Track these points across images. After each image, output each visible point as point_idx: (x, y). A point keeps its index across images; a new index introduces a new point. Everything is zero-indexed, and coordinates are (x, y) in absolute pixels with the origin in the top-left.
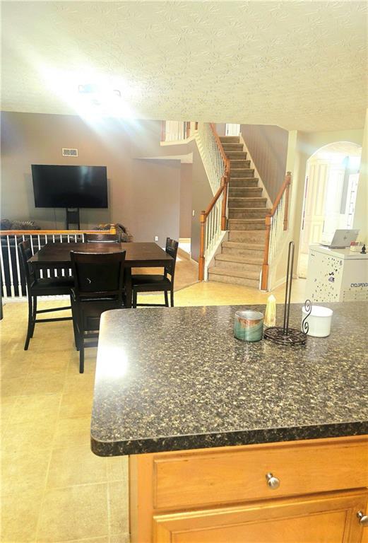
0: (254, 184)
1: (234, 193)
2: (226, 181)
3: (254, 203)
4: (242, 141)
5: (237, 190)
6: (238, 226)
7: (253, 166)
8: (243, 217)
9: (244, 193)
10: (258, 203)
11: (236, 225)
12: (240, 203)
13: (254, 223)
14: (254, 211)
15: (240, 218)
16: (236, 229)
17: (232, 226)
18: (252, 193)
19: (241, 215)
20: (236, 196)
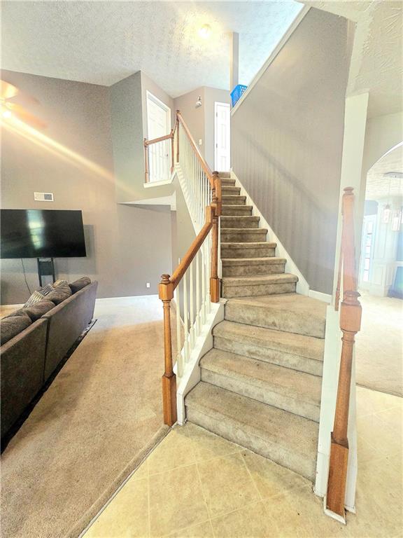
0: (254, 224)
1: (228, 237)
2: (214, 213)
3: (259, 250)
4: (233, 177)
5: (232, 233)
6: (239, 290)
7: (250, 202)
8: (246, 274)
9: (243, 237)
10: (264, 251)
11: (237, 289)
12: (240, 252)
13: (264, 284)
14: (262, 263)
15: (241, 275)
16: (238, 296)
17: (229, 292)
18: (253, 237)
19: (242, 269)
20: (232, 240)
